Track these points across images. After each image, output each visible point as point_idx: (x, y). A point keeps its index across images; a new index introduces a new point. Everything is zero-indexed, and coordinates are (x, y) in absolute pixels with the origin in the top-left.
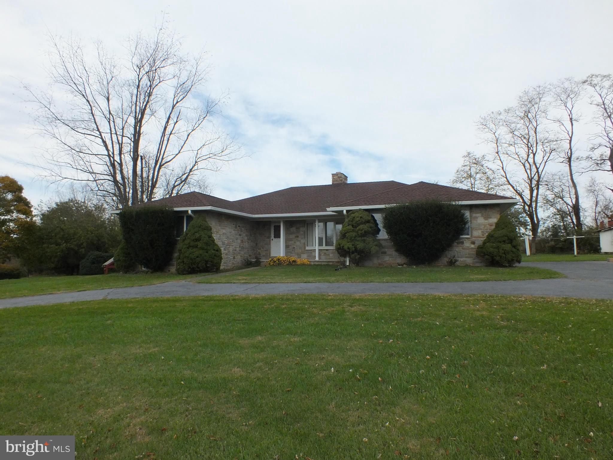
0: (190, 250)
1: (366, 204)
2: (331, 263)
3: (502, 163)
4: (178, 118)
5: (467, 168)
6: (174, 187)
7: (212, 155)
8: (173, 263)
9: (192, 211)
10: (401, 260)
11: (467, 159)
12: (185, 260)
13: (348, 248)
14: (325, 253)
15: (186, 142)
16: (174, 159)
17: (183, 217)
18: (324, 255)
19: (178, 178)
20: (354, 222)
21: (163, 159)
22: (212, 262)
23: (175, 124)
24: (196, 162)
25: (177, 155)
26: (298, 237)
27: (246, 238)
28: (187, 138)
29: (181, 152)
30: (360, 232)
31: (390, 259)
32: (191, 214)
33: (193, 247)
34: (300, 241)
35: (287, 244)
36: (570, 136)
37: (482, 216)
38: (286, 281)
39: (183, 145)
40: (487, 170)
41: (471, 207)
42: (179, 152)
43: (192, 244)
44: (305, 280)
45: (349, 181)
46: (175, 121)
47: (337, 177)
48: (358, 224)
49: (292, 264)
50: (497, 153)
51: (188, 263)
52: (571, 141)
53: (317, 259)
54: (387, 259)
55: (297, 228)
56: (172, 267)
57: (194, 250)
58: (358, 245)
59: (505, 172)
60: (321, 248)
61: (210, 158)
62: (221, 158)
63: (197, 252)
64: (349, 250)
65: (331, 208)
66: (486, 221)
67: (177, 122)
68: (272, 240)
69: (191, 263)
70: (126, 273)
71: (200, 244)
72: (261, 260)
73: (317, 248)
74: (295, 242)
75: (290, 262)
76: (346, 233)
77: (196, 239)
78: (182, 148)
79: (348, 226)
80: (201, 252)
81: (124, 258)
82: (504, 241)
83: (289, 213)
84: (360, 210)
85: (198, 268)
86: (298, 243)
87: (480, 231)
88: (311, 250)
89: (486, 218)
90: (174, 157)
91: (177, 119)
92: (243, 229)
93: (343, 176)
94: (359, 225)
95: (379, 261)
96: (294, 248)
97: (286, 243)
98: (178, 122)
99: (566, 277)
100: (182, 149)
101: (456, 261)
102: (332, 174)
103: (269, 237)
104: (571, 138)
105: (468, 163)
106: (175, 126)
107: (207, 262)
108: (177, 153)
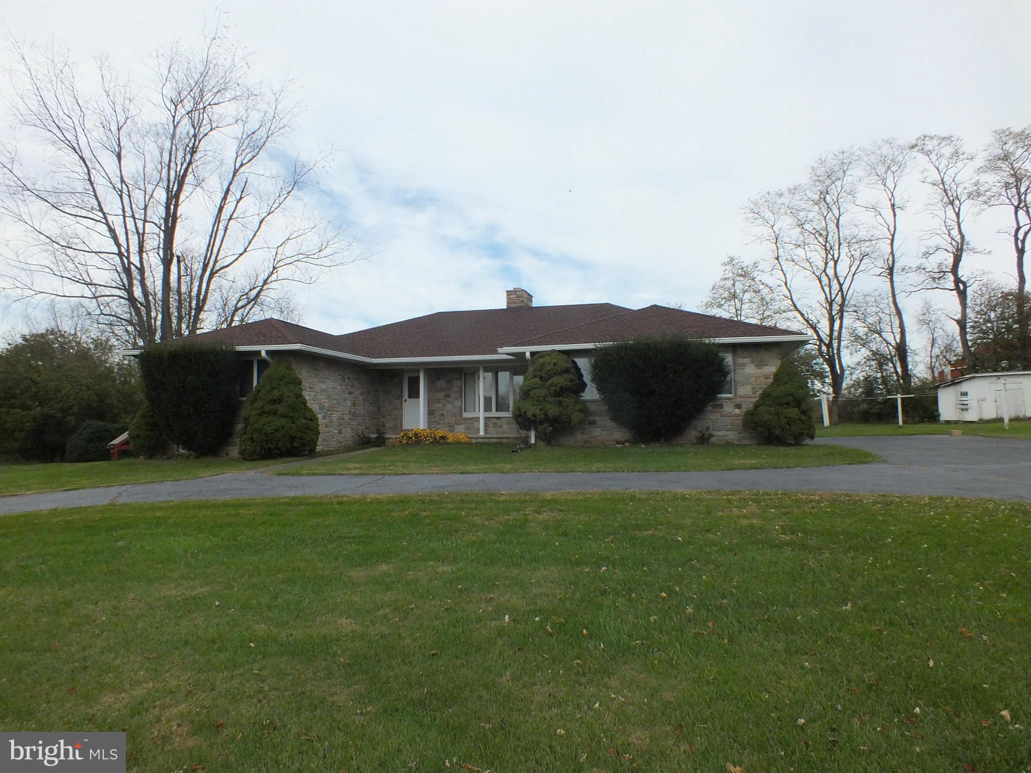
0: (264, 419)
1: (563, 342)
2: (505, 441)
3: (785, 275)
4: (242, 192)
5: (729, 283)
6: (236, 310)
7: (303, 256)
8: (235, 440)
9: (268, 352)
10: (620, 433)
11: (729, 267)
12: (255, 436)
13: (534, 415)
14: (495, 424)
15: (257, 234)
16: (236, 262)
17: (252, 362)
18: (493, 427)
19: (243, 295)
20: (543, 372)
21: (216, 261)
22: (301, 439)
23: (238, 202)
24: (274, 268)
25: (241, 255)
26: (449, 396)
27: (361, 398)
28: (259, 227)
29: (247, 250)
30: (553, 388)
31: (603, 434)
32: (266, 357)
33: (269, 413)
34: (452, 403)
35: (431, 409)
36: (892, 232)
37: (752, 362)
38: (429, 472)
39: (252, 239)
40: (762, 287)
41: (734, 347)
42: (245, 251)
43: (268, 408)
44: (462, 468)
45: (535, 304)
46: (238, 197)
47: (515, 296)
48: (549, 375)
49: (438, 442)
50: (777, 259)
51: (260, 440)
52: (892, 241)
54: (597, 432)
55: (446, 382)
56: (232, 448)
57: (271, 418)
58: (550, 409)
59: (789, 291)
60: (489, 415)
61: (298, 261)
62: (319, 262)
63: (277, 422)
64: (534, 419)
65: (505, 348)
66: (759, 371)
67: (241, 198)
68: (405, 401)
69: (266, 440)
70: (151, 457)
71: (281, 409)
72: (388, 436)
73: (482, 415)
74: (444, 406)
75: (435, 439)
76: (530, 390)
77: (274, 400)
78: (250, 243)
79: (534, 378)
80: (283, 421)
81: (147, 433)
82: (788, 404)
83: (435, 355)
84: (553, 351)
85: (278, 449)
86: (450, 407)
87: (749, 388)
88: (472, 418)
89: (759, 365)
90: (236, 259)
91: (242, 194)
92: (355, 382)
93: (525, 295)
94: (551, 377)
95: (585, 437)
96: (443, 415)
97: (429, 408)
98: (243, 200)
99: (884, 461)
100: (250, 246)
101: (711, 436)
102: (507, 291)
103: (400, 397)
104: (893, 236)
105: (731, 275)
106: (239, 205)
107: (293, 439)
108: (241, 252)
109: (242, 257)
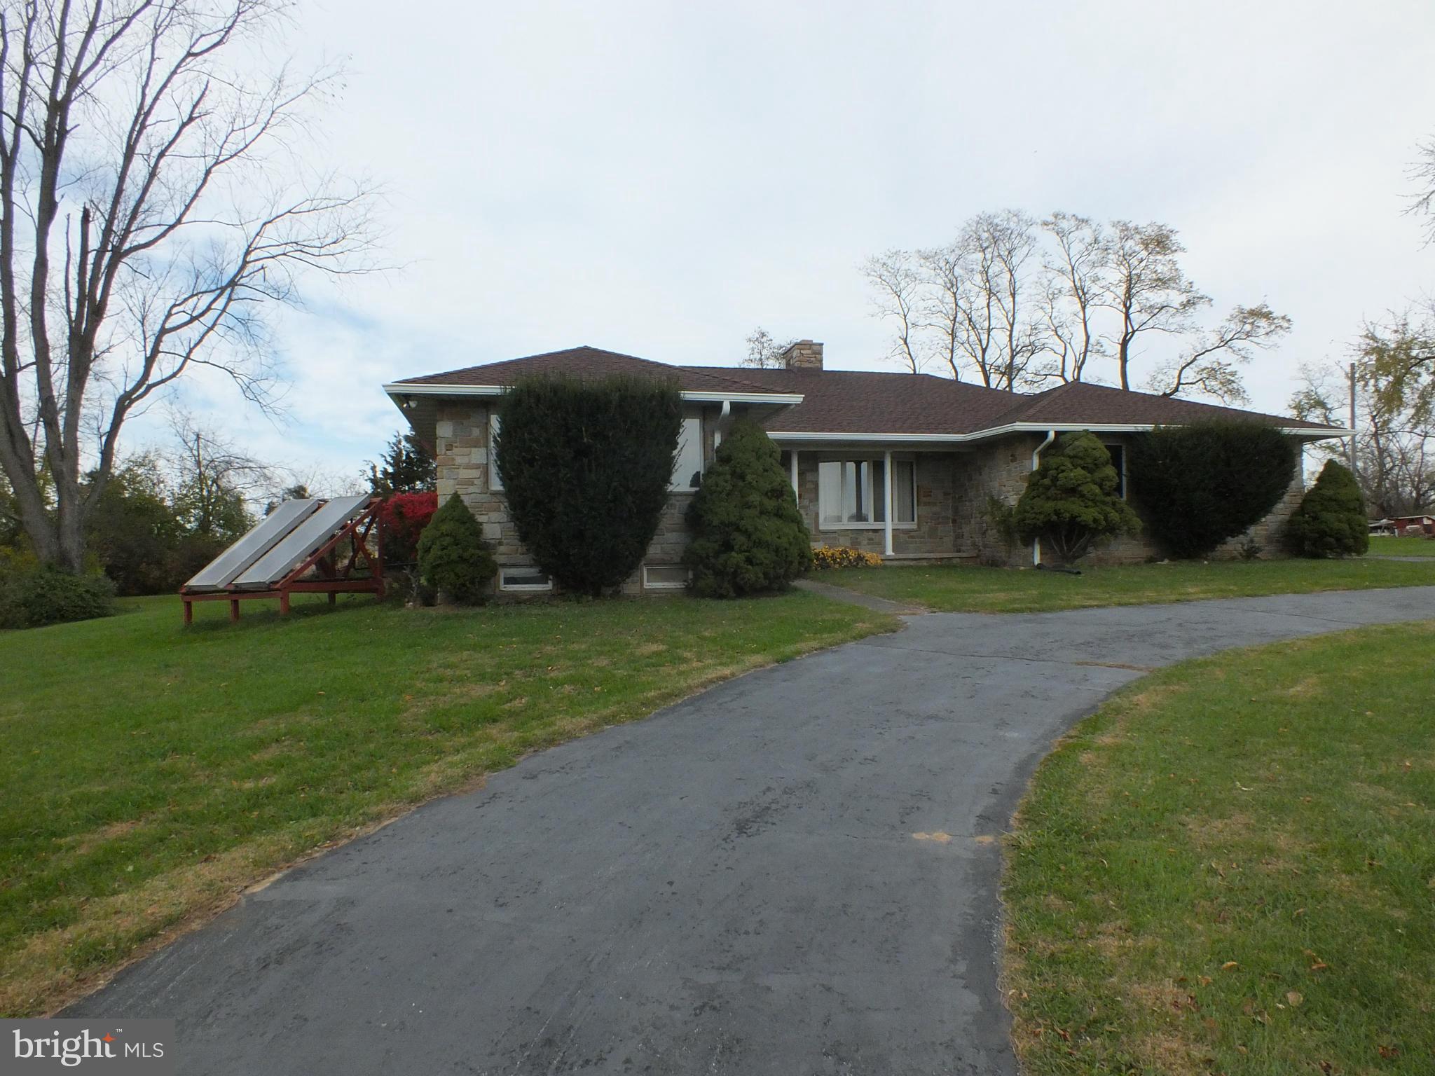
4: (195, 107)
6: (163, 331)
13: (1095, 521)
15: (201, 192)
16: (163, 239)
21: (127, 231)
23: (184, 125)
24: (246, 261)
25: (171, 227)
28: (204, 181)
29: (184, 220)
34: (806, 508)
39: (191, 202)
42: (179, 221)
49: (856, 567)
52: (1011, 331)
53: (890, 552)
61: (284, 254)
62: (322, 261)
64: (1095, 526)
67: (191, 119)
73: (889, 525)
75: (850, 560)
78: (187, 207)
88: (834, 532)
90: (163, 235)
91: (192, 112)
98: (193, 122)
100: (188, 213)
101: (1258, 550)
108: (171, 223)
109: (171, 232)
